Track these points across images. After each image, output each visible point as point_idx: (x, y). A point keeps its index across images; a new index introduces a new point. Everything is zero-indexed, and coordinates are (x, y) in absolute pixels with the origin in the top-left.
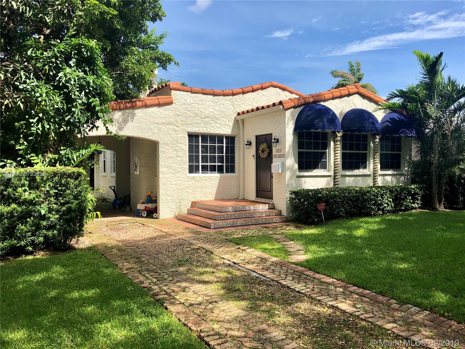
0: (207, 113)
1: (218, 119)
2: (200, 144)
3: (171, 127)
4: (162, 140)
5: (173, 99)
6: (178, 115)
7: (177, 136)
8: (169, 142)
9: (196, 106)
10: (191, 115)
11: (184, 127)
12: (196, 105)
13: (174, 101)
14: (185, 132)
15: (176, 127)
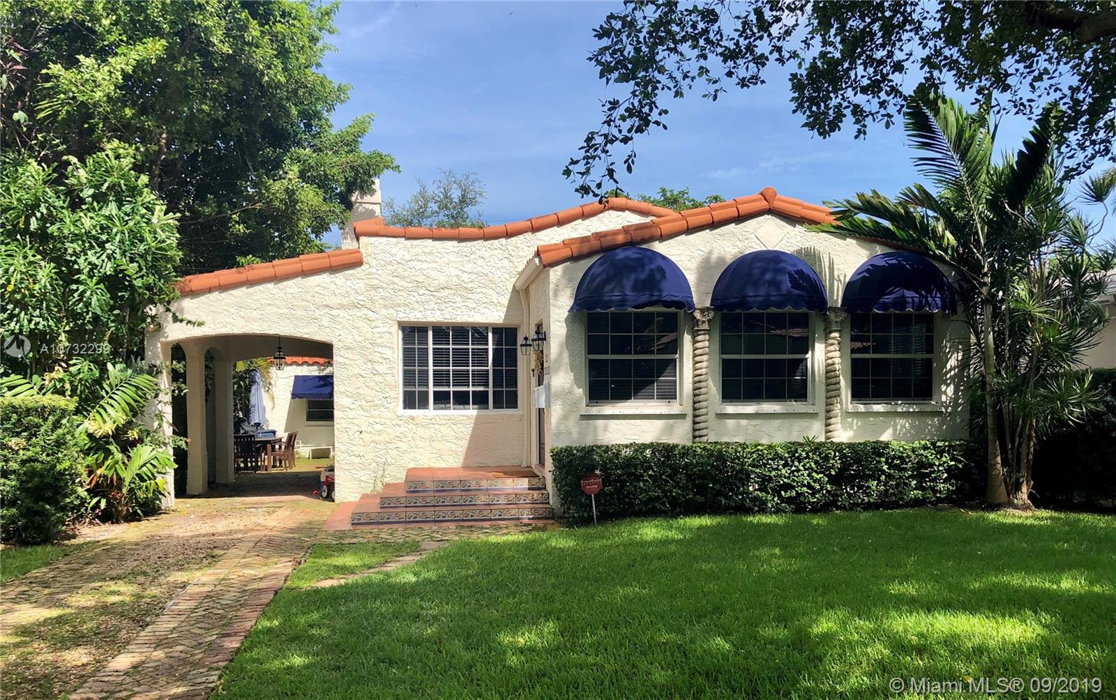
0: (443, 279)
1: (470, 290)
2: (431, 346)
3: (359, 314)
4: (340, 340)
5: (364, 255)
6: (375, 288)
7: (373, 330)
8: (354, 343)
9: (419, 265)
10: (406, 284)
11: (391, 311)
12: (416, 263)
13: (365, 259)
14: (390, 322)
15: (369, 313)
